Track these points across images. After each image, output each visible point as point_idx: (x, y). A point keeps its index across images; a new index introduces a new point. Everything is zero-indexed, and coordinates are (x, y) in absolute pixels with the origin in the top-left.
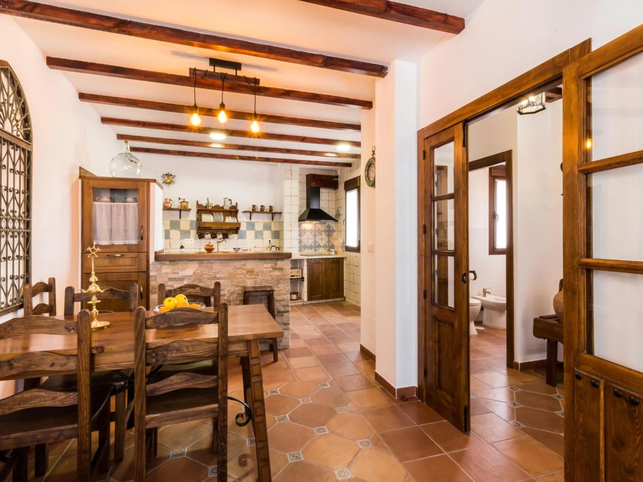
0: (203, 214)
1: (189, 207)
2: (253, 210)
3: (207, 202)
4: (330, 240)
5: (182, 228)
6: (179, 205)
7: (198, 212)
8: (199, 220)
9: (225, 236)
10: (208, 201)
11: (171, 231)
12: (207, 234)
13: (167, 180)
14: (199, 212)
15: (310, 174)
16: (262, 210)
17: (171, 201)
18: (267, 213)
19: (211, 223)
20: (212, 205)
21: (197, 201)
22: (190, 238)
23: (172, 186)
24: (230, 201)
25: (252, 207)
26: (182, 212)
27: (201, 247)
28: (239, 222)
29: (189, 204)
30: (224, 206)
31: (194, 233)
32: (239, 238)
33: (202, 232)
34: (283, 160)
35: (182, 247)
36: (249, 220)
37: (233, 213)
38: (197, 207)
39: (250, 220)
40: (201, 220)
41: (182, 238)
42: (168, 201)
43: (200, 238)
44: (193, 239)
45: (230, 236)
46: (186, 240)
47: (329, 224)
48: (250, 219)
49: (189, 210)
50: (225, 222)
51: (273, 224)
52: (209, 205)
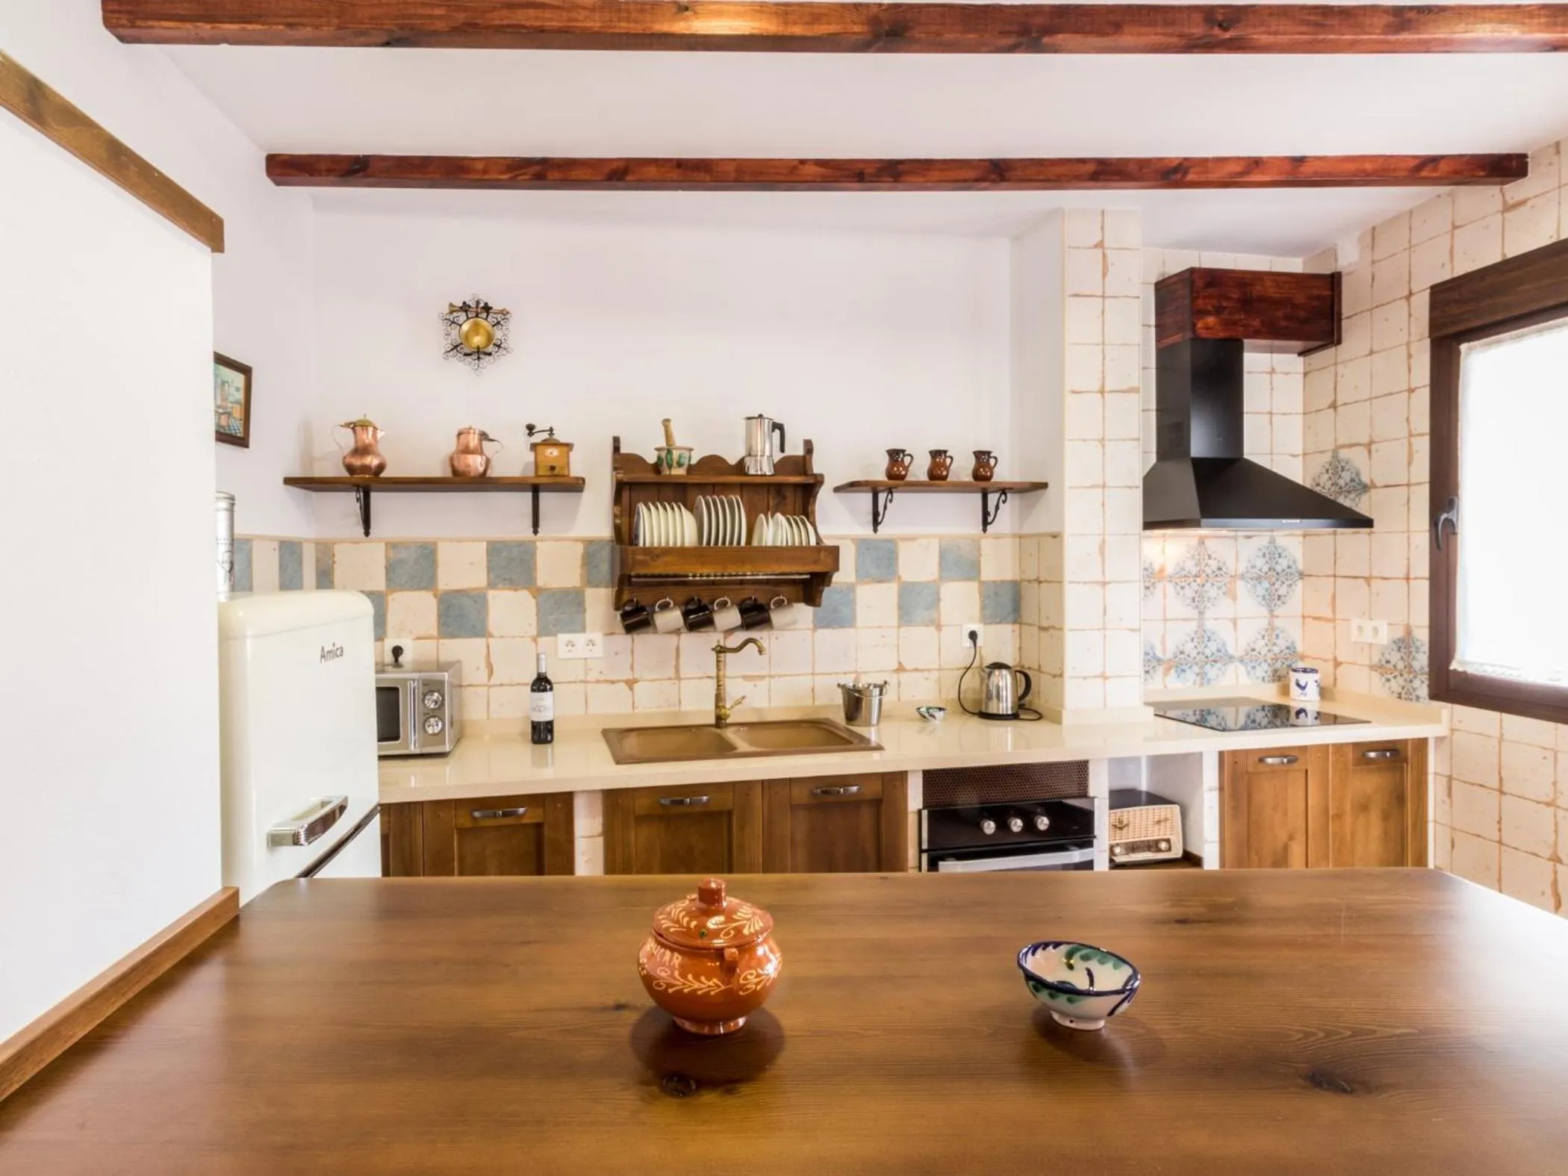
0: (642, 507)
1: (575, 471)
2: (891, 475)
3: (663, 444)
4: (1277, 622)
5: (543, 579)
6: (527, 464)
7: (617, 499)
8: (625, 534)
9: (755, 616)
10: (668, 436)
11: (491, 593)
12: (665, 607)
13: (467, 337)
14: (626, 495)
15: (1192, 271)
16: (938, 475)
17: (485, 443)
18: (961, 488)
19: (681, 552)
20: (686, 454)
21: (616, 441)
22: (583, 629)
23: (494, 368)
24: (777, 432)
25: (884, 461)
26: (544, 497)
27: (637, 676)
28: (828, 542)
29: (574, 456)
30: (747, 461)
31: (599, 601)
32: (819, 624)
33: (643, 597)
34: (1091, 168)
35: (542, 683)
36: (867, 531)
37: (789, 494)
38: (615, 469)
39: (875, 530)
40: (637, 537)
41: (546, 627)
42: (473, 441)
43: (630, 629)
44: (598, 637)
45: (776, 617)
46: (563, 638)
47: (1272, 541)
48: (876, 523)
49: (576, 486)
50: (755, 543)
51: (987, 544)
52: (676, 454)
